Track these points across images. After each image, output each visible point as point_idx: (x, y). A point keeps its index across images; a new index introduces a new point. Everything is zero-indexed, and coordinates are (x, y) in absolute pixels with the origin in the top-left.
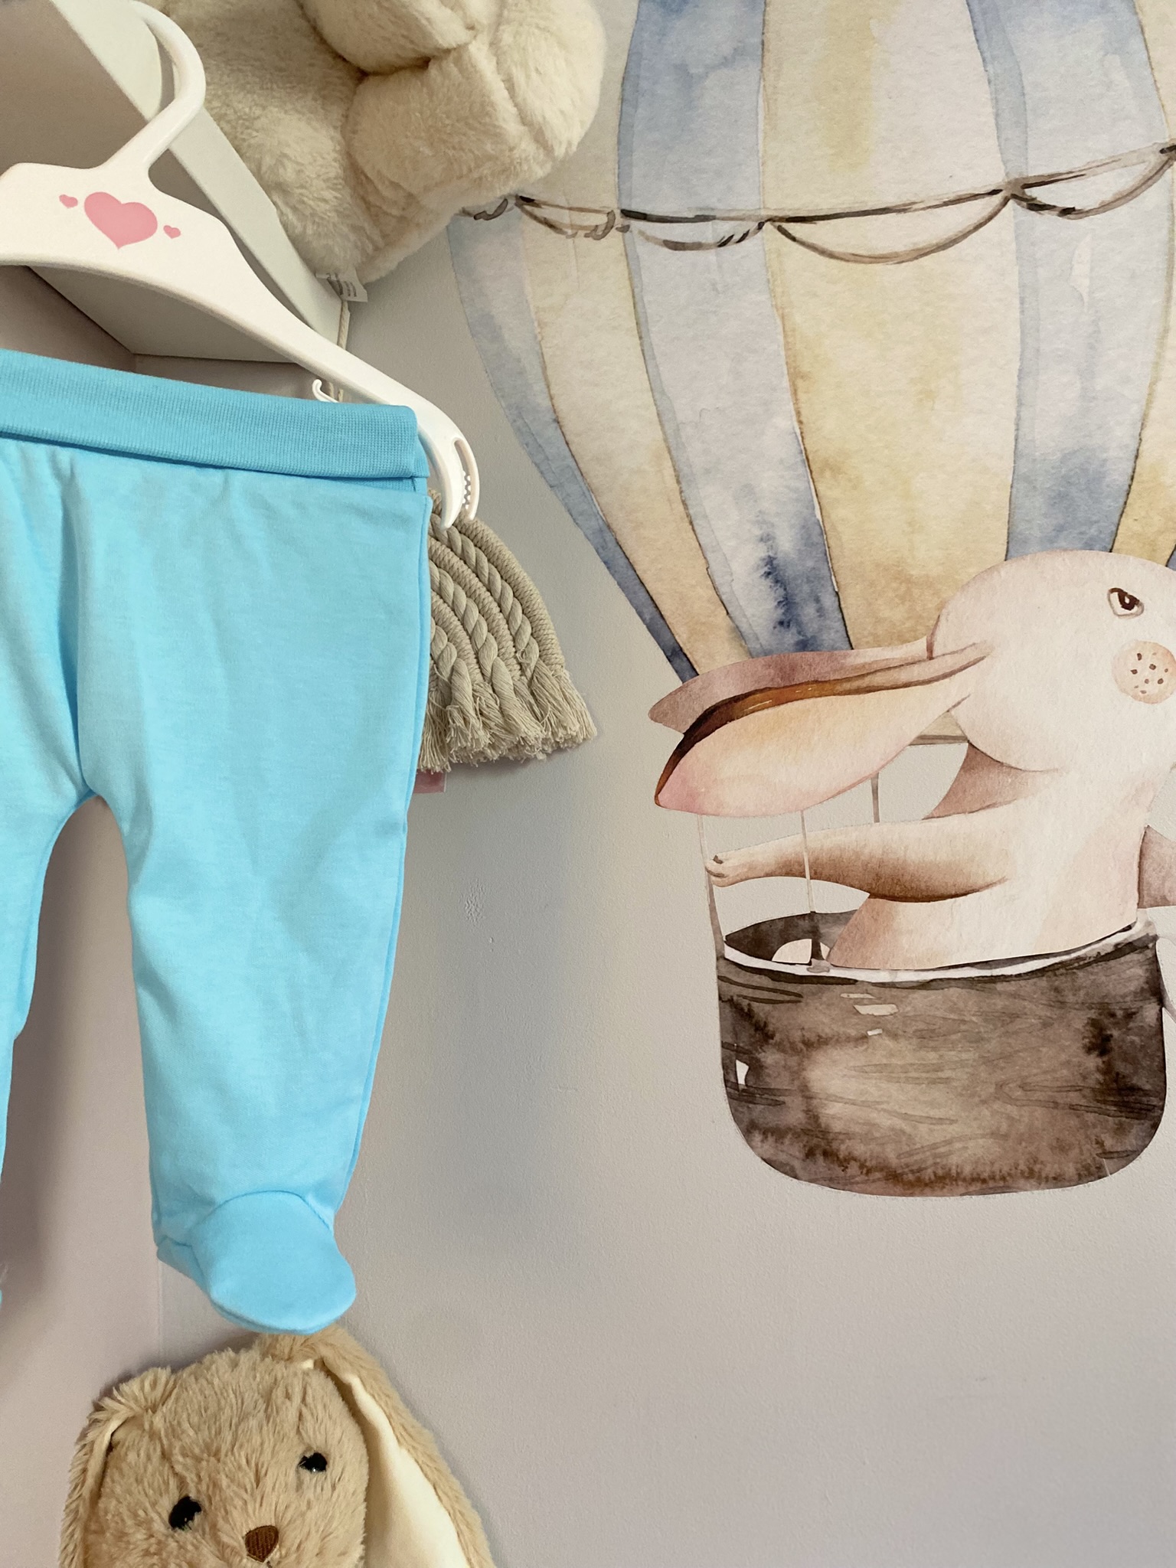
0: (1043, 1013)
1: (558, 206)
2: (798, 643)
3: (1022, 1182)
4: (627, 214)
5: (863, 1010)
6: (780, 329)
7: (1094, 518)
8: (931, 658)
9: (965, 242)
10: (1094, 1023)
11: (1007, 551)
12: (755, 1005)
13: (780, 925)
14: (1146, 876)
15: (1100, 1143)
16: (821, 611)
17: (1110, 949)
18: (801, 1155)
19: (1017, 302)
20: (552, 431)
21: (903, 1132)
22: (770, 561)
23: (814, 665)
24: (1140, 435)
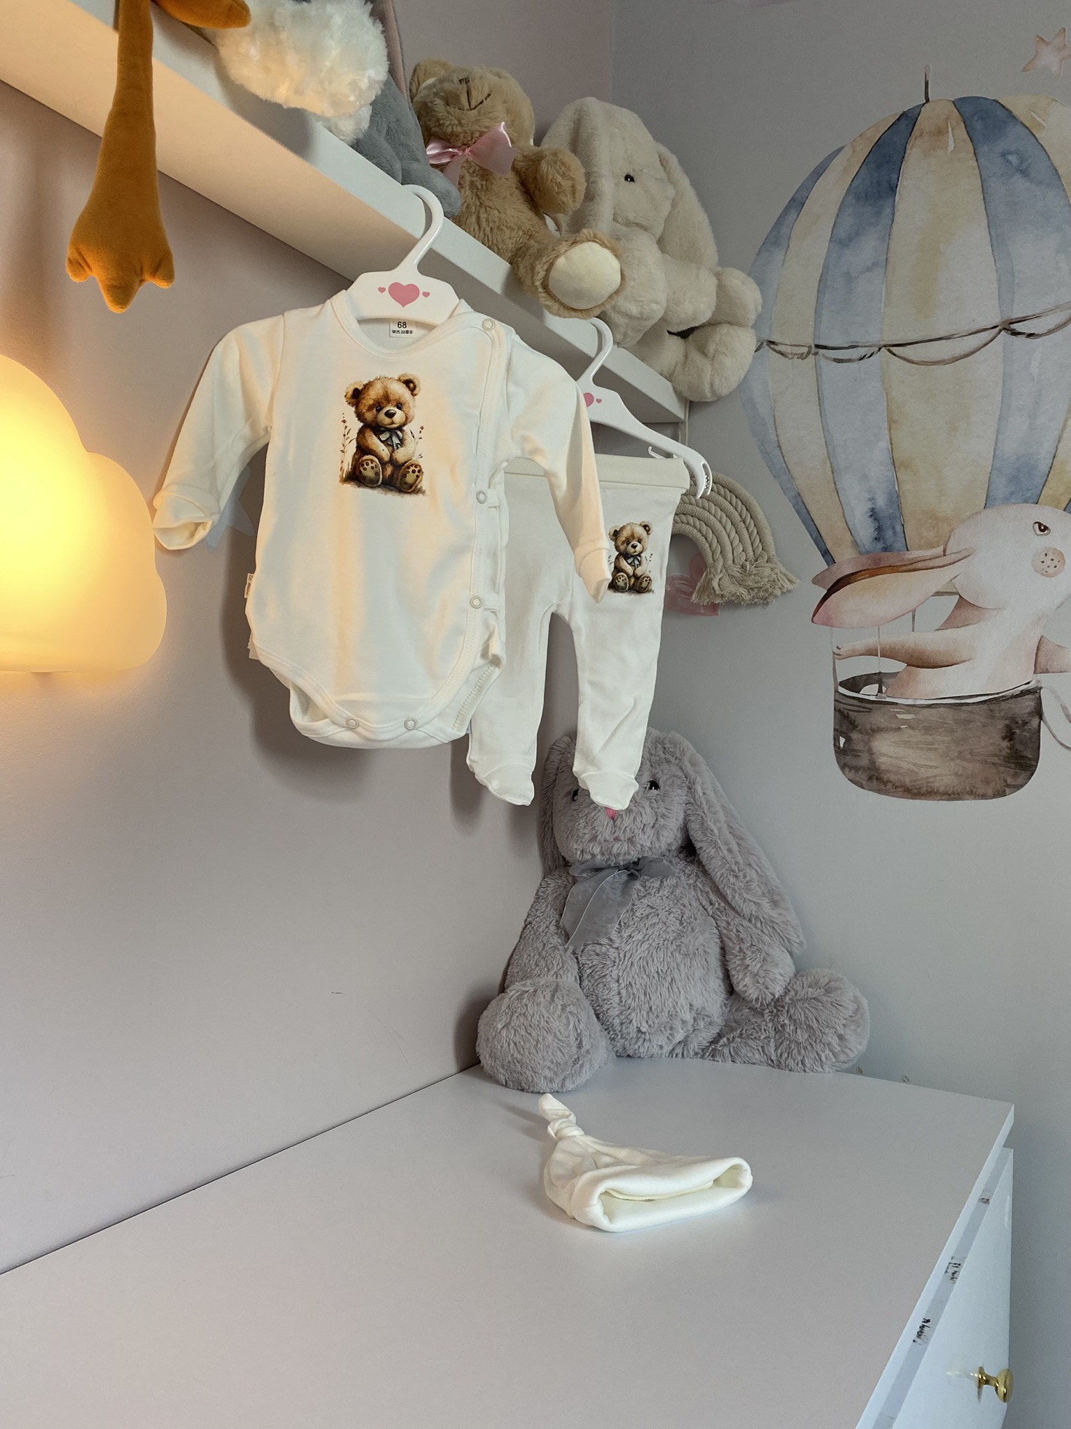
0: (983, 721)
1: (786, 345)
2: (883, 548)
3: (967, 796)
4: (817, 346)
5: (900, 716)
6: (885, 399)
7: (1030, 488)
8: (945, 555)
9: (978, 353)
10: (1007, 726)
11: (986, 504)
12: (850, 712)
13: (865, 677)
14: (1039, 659)
15: (1005, 781)
16: (895, 533)
17: (1018, 693)
18: (866, 779)
19: (1001, 382)
20: (777, 451)
21: (913, 771)
22: (873, 510)
23: (890, 559)
24: (1057, 446)
